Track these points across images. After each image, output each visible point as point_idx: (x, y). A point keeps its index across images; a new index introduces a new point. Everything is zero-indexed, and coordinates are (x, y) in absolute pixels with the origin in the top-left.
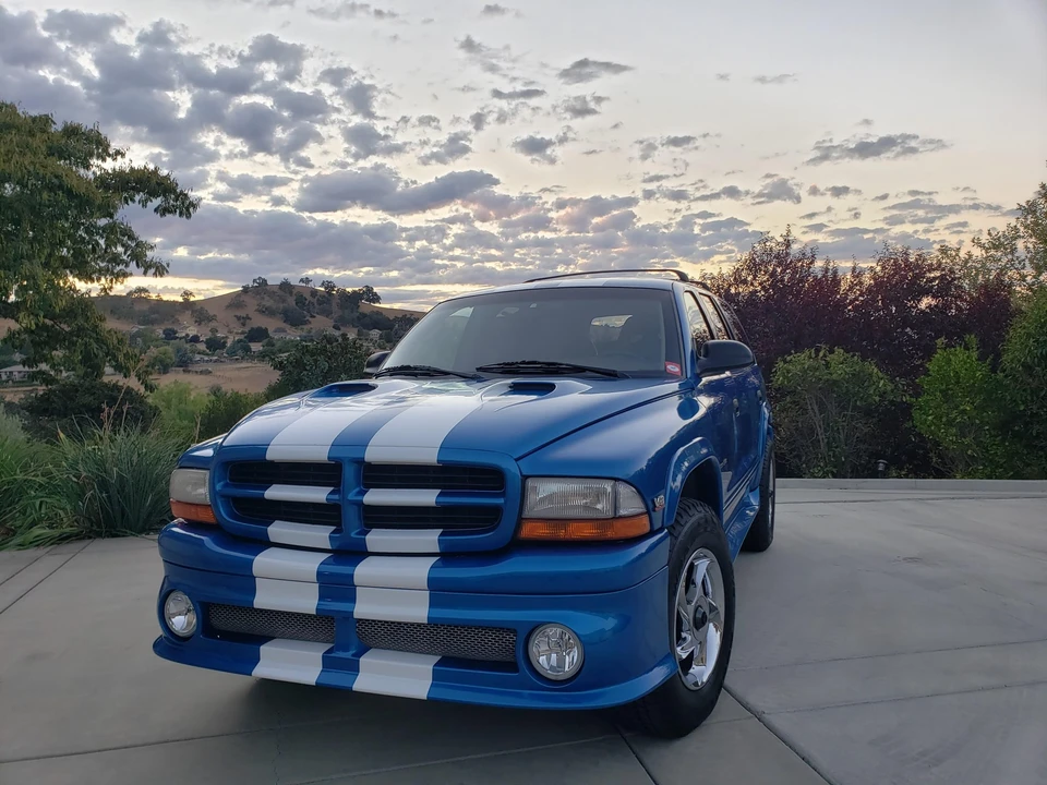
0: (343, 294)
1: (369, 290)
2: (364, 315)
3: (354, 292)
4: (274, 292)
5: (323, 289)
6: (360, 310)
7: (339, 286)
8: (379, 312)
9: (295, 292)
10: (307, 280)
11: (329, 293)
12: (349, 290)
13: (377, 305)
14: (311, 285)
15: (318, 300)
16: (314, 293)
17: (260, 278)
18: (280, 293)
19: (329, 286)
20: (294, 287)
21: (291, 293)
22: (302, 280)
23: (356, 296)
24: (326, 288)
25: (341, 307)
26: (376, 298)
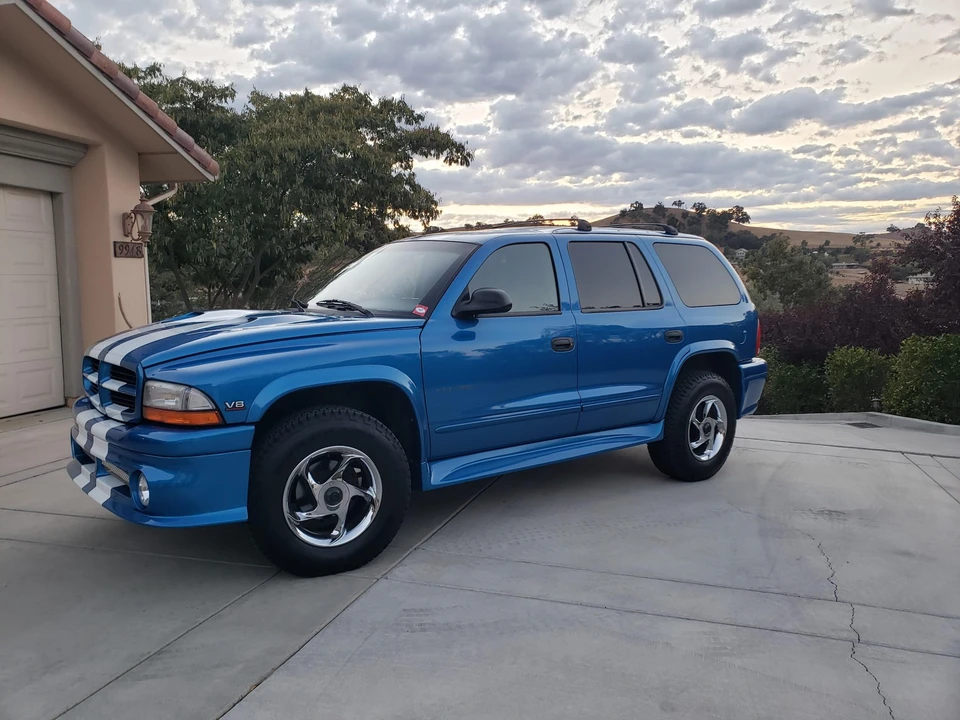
0: (713, 215)
1: (739, 209)
2: (732, 235)
3: (724, 213)
4: (649, 215)
5: (694, 211)
6: (729, 230)
7: (710, 207)
8: (748, 232)
9: (667, 214)
10: (679, 203)
11: (700, 215)
12: (719, 210)
13: (746, 224)
14: (683, 207)
15: (688, 221)
16: (685, 214)
17: (636, 203)
18: (653, 215)
19: (700, 207)
20: (667, 209)
21: (664, 216)
22: (675, 203)
23: (726, 216)
24: (697, 210)
25: (710, 227)
26: (746, 218)
